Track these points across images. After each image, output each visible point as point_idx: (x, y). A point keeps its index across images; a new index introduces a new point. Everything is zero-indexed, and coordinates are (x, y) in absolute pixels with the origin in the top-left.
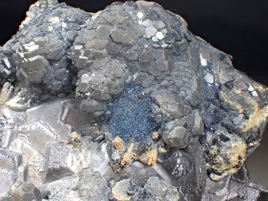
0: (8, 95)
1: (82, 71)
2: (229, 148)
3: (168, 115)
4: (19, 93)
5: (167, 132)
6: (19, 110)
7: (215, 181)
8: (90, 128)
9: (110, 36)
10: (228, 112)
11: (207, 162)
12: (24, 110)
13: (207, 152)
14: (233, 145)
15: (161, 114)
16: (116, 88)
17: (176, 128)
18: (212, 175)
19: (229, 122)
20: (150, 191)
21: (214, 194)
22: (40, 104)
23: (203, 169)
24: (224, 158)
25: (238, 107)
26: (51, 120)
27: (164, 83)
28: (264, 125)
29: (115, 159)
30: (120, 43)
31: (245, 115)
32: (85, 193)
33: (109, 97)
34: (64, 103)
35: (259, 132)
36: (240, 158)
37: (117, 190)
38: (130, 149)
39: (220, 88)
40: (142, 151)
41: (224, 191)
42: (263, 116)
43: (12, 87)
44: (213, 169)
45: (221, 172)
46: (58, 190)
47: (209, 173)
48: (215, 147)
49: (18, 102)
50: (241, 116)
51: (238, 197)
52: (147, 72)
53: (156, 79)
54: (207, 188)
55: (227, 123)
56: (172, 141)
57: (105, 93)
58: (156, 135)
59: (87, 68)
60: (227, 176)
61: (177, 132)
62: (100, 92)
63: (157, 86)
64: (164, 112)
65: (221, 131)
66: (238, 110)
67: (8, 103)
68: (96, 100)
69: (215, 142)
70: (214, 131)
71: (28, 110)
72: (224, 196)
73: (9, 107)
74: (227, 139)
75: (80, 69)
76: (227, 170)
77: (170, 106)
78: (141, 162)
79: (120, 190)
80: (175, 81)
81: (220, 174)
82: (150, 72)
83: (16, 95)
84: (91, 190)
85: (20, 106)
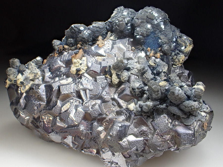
0: (110, 36)
1: (137, 27)
2: (180, 57)
3: (164, 42)
4: (113, 35)
5: (164, 47)
6: (114, 40)
7: (175, 68)
8: (138, 46)
9: (147, 16)
10: (180, 45)
11: (172, 61)
12: (115, 40)
13: (172, 58)
14: (181, 56)
15: (162, 42)
16: (148, 33)
17: (167, 46)
18: (173, 66)
19: (180, 49)
20: (160, 64)
21: (174, 71)
22: (120, 39)
23: (171, 64)
24: (178, 60)
25: (183, 44)
26: (124, 44)
27: (162, 33)
28: (190, 51)
29: (148, 54)
30: (150, 18)
31: (185, 46)
32: (141, 62)
33: (146, 35)
34: (128, 39)
35: (188, 53)
36: (183, 61)
37: (151, 62)
38: (152, 52)
39: (177, 38)
40: (156, 53)
41: (178, 70)
42: (190, 48)
43: (111, 33)
44: (174, 64)
45: (177, 65)
46: (130, 63)
47: (172, 65)
48: (175, 56)
49: (113, 38)
50: (184, 47)
51: (182, 72)
52: (157, 29)
53: (160, 32)
54: (172, 70)
55: (179, 49)
56: (165, 50)
57: (145, 34)
58: (160, 49)
59: (139, 26)
60: (178, 66)
61: (167, 47)
62: (144, 33)
63: (160, 34)
64: (163, 41)
65: (177, 51)
66: (183, 45)
67: (110, 38)
68: (142, 36)
69: (175, 55)
70: (175, 52)
71: (117, 41)
72: (178, 72)
73: (110, 39)
74: (179, 54)
75: (136, 27)
76: (178, 64)
77: (165, 40)
78: (155, 57)
79: (152, 62)
80: (166, 32)
81: (176, 65)
82: (158, 29)
83: (112, 36)
84: (143, 62)
85: (114, 39)
